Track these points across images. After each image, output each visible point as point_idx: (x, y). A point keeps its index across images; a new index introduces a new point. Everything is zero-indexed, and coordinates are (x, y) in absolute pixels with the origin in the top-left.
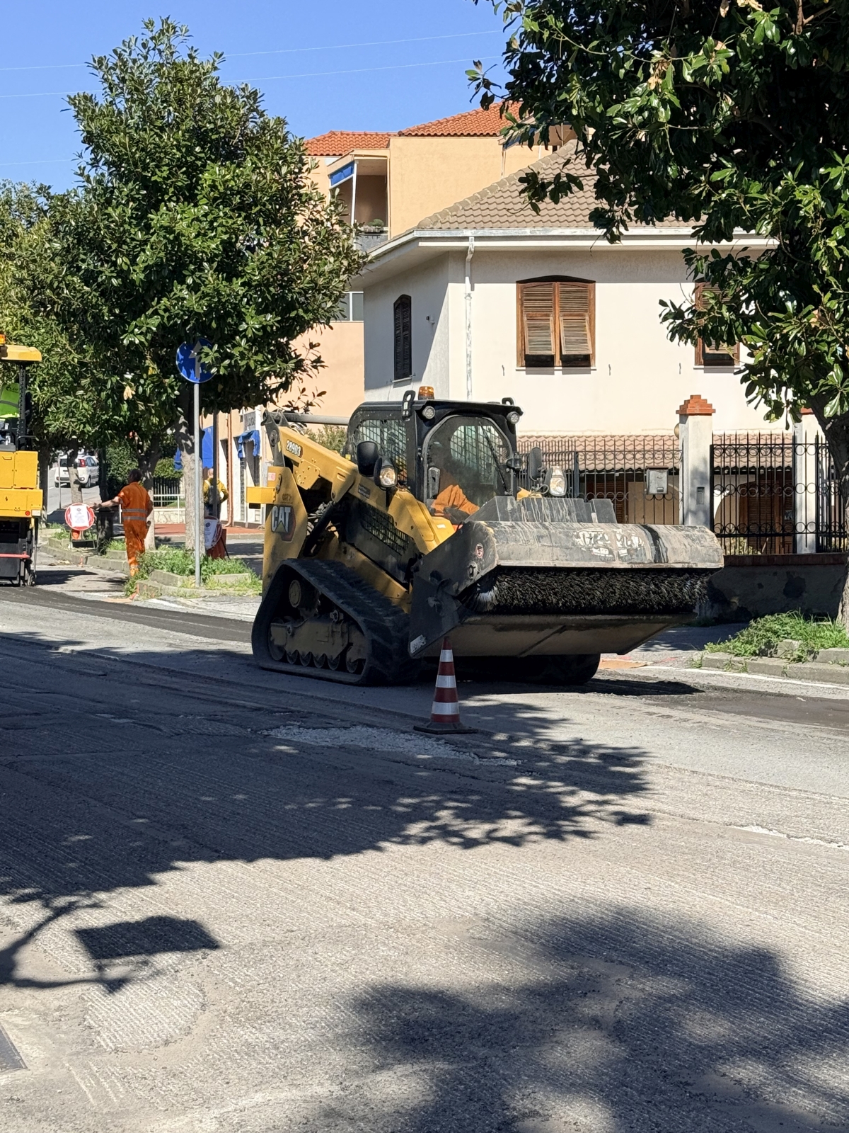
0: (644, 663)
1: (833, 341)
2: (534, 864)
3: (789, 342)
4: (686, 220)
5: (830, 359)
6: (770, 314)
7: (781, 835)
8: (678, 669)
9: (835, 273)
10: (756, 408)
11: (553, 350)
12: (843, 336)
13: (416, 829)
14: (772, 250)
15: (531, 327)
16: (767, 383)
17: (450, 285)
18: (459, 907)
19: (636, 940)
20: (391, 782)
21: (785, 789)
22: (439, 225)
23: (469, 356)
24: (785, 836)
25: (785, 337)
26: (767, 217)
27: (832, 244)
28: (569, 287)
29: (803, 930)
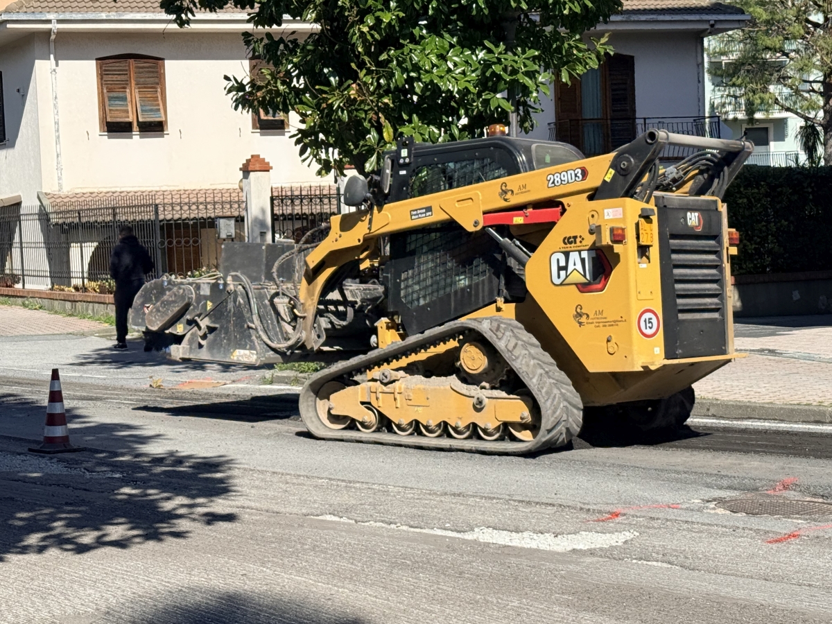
0: (224, 382)
1: (369, 110)
2: (145, 561)
3: (334, 111)
4: (243, 7)
5: (366, 124)
6: (317, 87)
7: (351, 521)
8: (252, 386)
9: (368, 53)
10: (309, 166)
11: (131, 118)
12: (377, 105)
13: (34, 539)
14: (316, 34)
15: (110, 99)
16: (317, 145)
17: (36, 61)
18: (82, 604)
19: (238, 619)
20: (12, 499)
21: (350, 482)
22: (25, 9)
23: (57, 123)
24: (353, 522)
25: (331, 105)
26: (312, 6)
27: (365, 29)
28: (141, 63)
29: (374, 599)
